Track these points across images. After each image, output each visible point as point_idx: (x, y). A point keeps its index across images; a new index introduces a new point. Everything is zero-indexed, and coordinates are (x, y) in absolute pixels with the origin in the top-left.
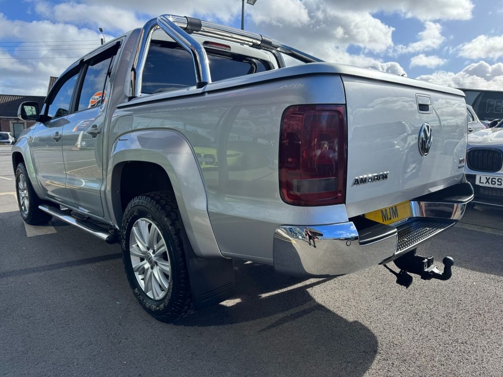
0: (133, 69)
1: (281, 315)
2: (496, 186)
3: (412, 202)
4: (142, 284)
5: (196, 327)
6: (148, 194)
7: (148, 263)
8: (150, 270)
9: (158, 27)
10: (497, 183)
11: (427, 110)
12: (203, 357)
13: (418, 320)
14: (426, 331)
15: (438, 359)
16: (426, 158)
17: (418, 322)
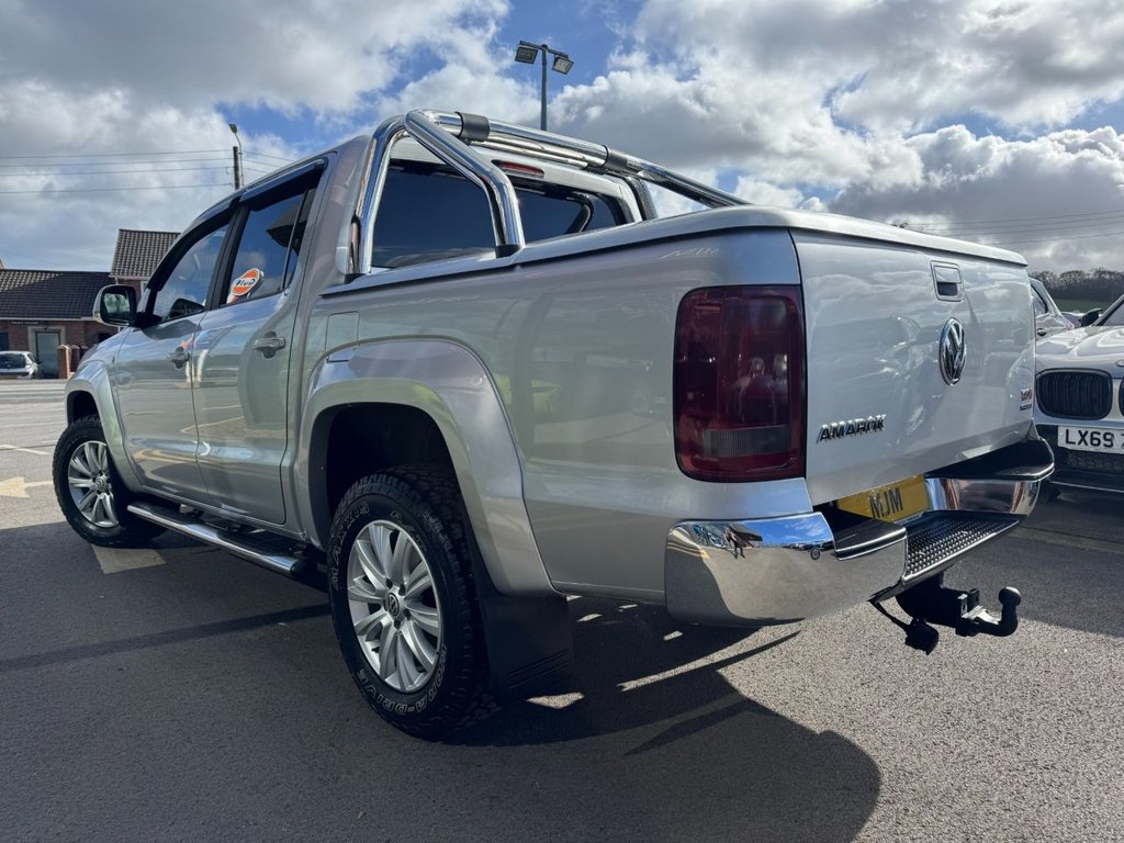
0: (355, 219)
1: (667, 723)
2: (1101, 449)
3: (931, 481)
4: (374, 660)
5: (492, 747)
6: (391, 469)
7: (389, 615)
8: (393, 630)
9: (406, 133)
10: (1103, 442)
11: (954, 292)
12: (514, 805)
13: (953, 724)
14: (969, 747)
15: (996, 799)
16: (956, 388)
17: (952, 729)
